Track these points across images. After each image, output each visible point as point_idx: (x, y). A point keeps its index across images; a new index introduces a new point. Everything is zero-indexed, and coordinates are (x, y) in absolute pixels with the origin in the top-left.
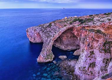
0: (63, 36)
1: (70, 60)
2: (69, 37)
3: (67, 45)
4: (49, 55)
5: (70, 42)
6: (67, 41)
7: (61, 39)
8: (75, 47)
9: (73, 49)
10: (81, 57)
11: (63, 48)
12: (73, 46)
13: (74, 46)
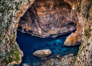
0: (37, 6)
1: (58, 56)
2: (52, 6)
3: (48, 25)
4: (12, 52)
5: (54, 18)
6: (48, 15)
7: (34, 12)
8: (65, 28)
9: (61, 32)
10: (84, 47)
11: (40, 32)
12: (61, 27)
13: (63, 26)
